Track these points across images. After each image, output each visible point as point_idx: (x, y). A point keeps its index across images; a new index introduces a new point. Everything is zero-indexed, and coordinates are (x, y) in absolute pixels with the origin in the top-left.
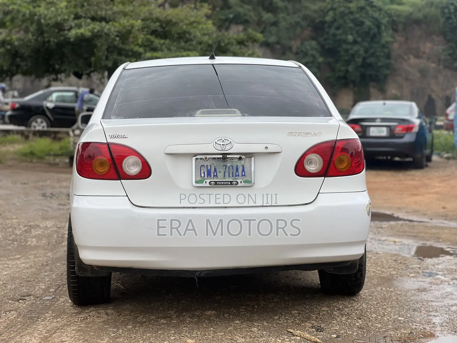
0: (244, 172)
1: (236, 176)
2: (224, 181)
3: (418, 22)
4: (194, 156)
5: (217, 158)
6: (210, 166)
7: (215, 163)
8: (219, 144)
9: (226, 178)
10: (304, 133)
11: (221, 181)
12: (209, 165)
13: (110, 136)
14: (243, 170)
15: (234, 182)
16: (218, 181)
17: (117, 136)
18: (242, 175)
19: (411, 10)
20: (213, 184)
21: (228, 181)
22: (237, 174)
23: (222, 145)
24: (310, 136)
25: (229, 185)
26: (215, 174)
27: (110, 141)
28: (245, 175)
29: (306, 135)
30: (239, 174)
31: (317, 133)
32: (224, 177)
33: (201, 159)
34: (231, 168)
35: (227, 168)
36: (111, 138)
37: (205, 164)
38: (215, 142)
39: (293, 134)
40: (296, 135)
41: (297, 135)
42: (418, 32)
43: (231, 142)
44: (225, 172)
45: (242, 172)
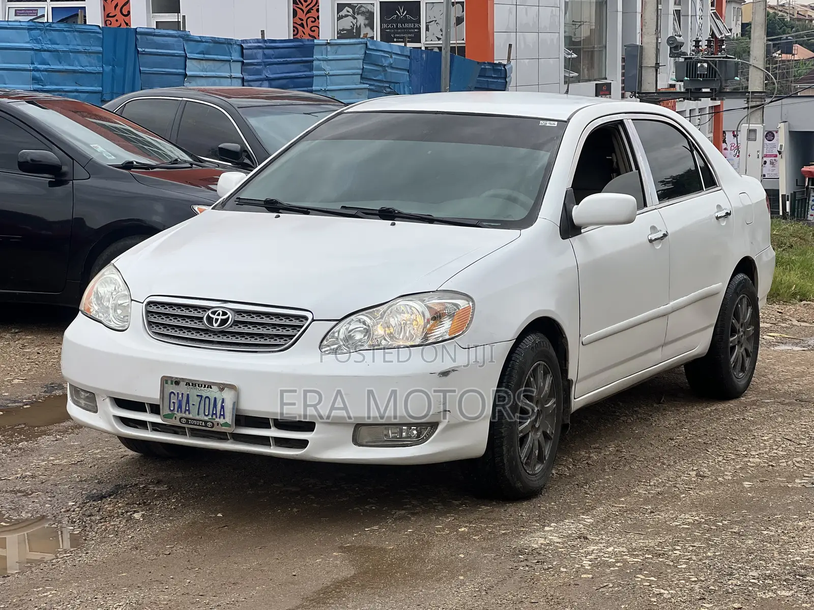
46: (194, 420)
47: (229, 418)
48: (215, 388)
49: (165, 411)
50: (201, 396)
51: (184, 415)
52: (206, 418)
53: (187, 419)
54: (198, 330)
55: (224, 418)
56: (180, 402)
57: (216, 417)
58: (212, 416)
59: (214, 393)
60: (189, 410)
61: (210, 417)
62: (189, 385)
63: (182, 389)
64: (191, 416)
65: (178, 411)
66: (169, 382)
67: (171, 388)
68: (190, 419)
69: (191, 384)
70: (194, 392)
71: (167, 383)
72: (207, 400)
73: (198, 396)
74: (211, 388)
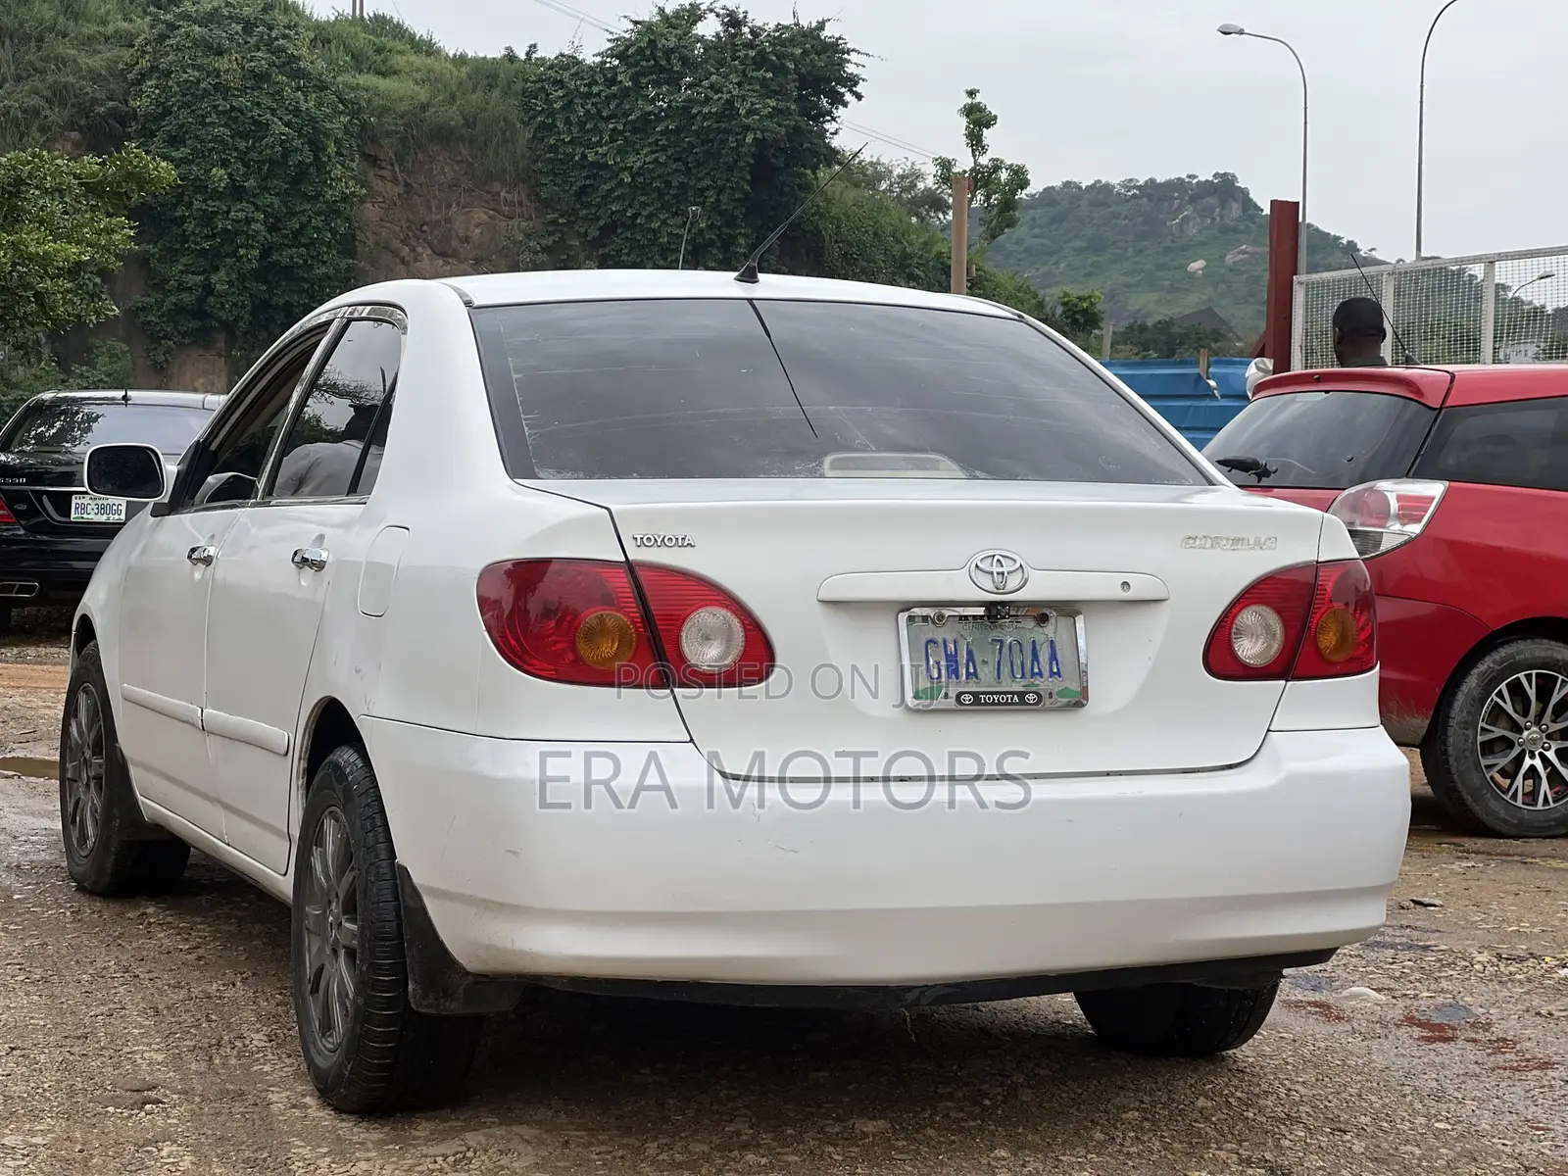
0: (1057, 664)
1: (1033, 675)
2: (1000, 693)
3: (443, 136)
4: (903, 611)
5: (974, 616)
6: (955, 642)
7: (969, 635)
8: (986, 572)
9: (1003, 684)
10: (1228, 539)
11: (992, 693)
12: (950, 639)
13: (636, 539)
14: (1053, 657)
15: (1031, 696)
16: (983, 693)
17: (659, 540)
18: (1052, 674)
19: (423, 94)
20: (967, 702)
21: (1013, 693)
22: (1036, 670)
23: (995, 574)
24: (1246, 550)
25: (1016, 704)
26: (972, 670)
27: (635, 554)
28: (1058, 673)
29: (1232, 545)
30: (1043, 670)
31: (1262, 541)
32: (999, 678)
33: (925, 618)
34: (1016, 649)
35: (1005, 650)
36: (639, 546)
37: (939, 634)
38: (974, 565)
39: (1198, 541)
40: (1205, 544)
41: (1208, 546)
42: (445, 169)
43: (1021, 565)
44: (999, 662)
45: (1051, 664)
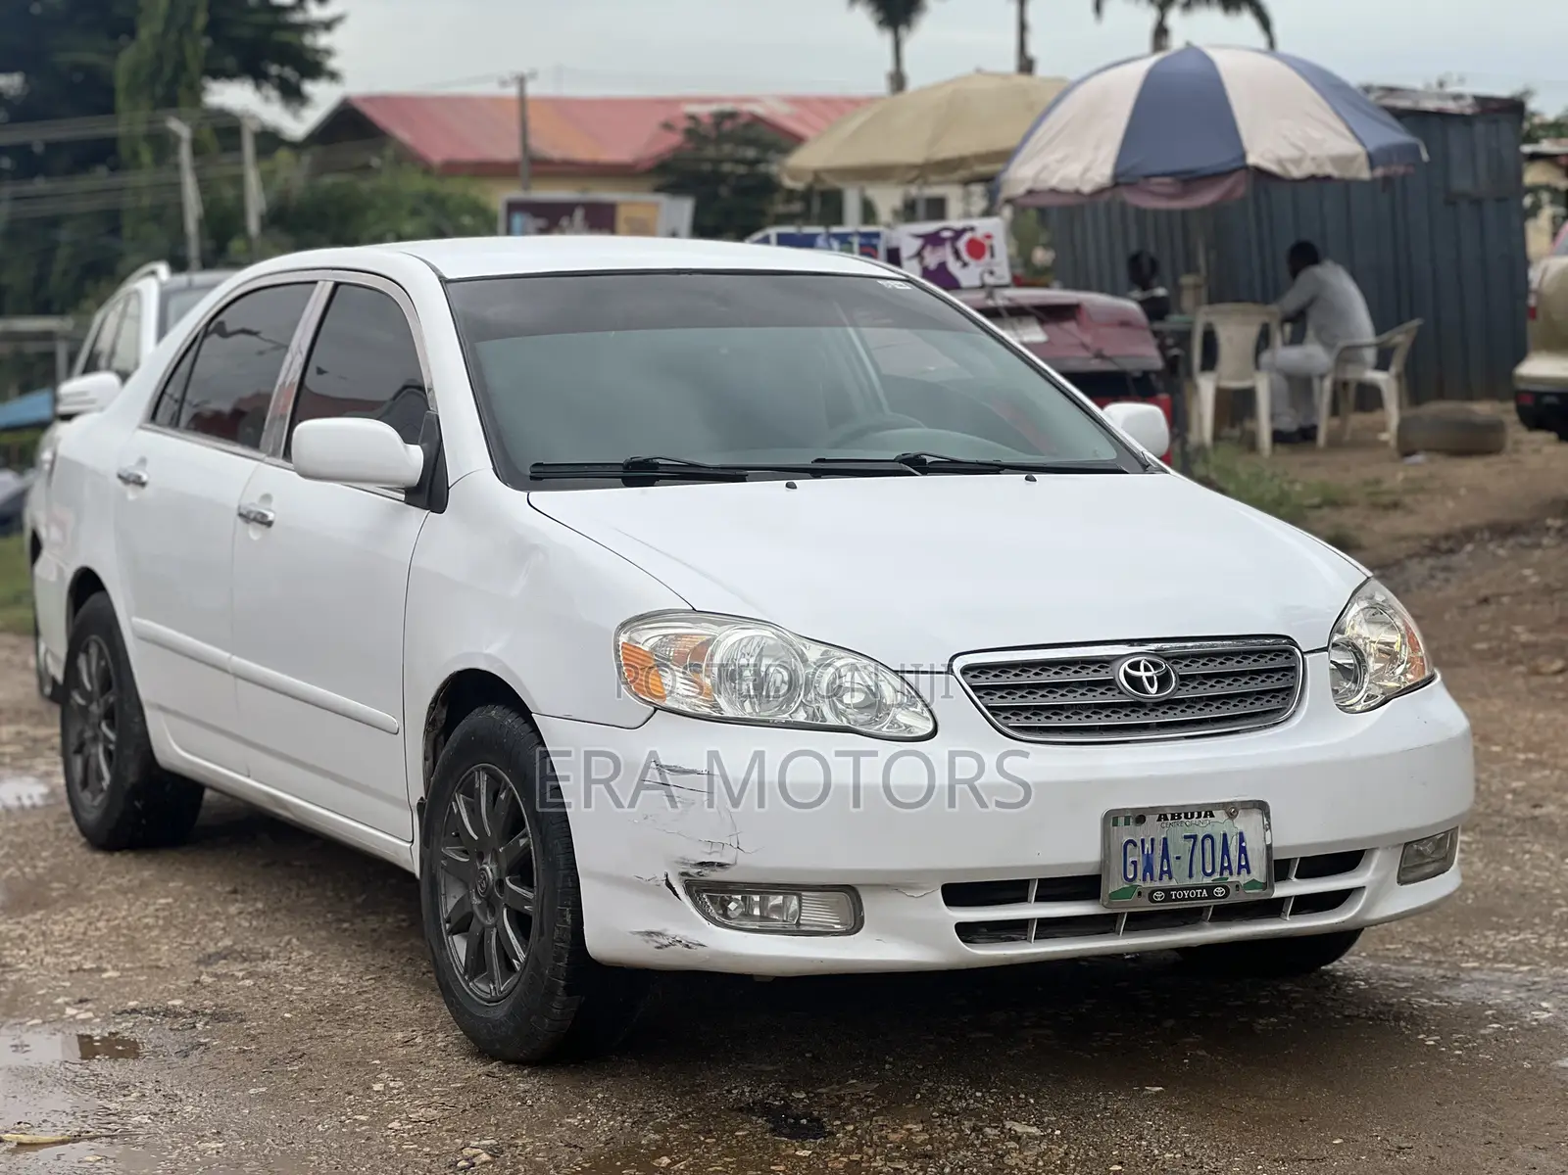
46: (1182, 889)
47: (1258, 871)
48: (1219, 815)
49: (1114, 884)
50: (1195, 837)
51: (1157, 884)
52: (1208, 880)
53: (1167, 891)
54: (1115, 708)
55: (1249, 872)
56: (1149, 860)
57: (1231, 874)
58: (1221, 874)
59: (1219, 824)
60: (1169, 872)
61: (1217, 876)
62: (1166, 819)
63: (1153, 829)
64: (1173, 883)
65: (1144, 879)
66: (1121, 820)
67: (1124, 834)
68: (1173, 890)
69: (1169, 817)
70: (1177, 833)
71: (1115, 824)
72: (1208, 843)
73: (1186, 837)
74: (1212, 816)
